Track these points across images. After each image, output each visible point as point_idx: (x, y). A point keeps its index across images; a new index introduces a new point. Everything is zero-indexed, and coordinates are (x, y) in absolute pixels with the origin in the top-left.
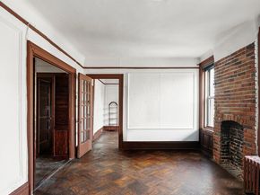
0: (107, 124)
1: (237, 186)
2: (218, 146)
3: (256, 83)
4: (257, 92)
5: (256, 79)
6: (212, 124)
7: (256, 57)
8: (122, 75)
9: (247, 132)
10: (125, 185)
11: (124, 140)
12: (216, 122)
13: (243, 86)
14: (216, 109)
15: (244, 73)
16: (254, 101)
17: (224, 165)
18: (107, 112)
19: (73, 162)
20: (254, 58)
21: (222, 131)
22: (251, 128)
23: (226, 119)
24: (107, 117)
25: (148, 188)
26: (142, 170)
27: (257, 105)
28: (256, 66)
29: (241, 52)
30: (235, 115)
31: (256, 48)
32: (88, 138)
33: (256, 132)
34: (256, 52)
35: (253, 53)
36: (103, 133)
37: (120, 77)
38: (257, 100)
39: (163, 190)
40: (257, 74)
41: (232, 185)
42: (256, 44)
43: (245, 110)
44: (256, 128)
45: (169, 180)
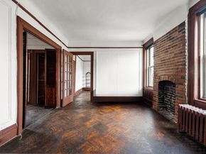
0: (85, 86)
1: (172, 126)
2: (156, 98)
3: (186, 51)
4: (187, 57)
5: (186, 48)
6: (151, 85)
7: (187, 31)
8: (93, 53)
9: (178, 88)
10: (91, 126)
11: (94, 96)
12: (154, 82)
13: (175, 54)
14: (155, 73)
15: (177, 45)
16: (185, 65)
17: (161, 112)
18: (85, 79)
19: (59, 109)
20: (185, 32)
21: (160, 88)
22: (182, 84)
23: (162, 79)
24: (85, 82)
25: (108, 128)
26: (105, 115)
27: (187, 67)
28: (186, 38)
29: (174, 30)
30: (169, 76)
31: (187, 25)
32: (70, 94)
33: (186, 87)
34: (186, 28)
35: (184, 29)
36: (82, 92)
37: (92, 54)
38: (187, 64)
39: (119, 130)
40: (187, 44)
41: (168, 126)
42: (186, 22)
43: (177, 72)
44: (186, 84)
45: (123, 122)
